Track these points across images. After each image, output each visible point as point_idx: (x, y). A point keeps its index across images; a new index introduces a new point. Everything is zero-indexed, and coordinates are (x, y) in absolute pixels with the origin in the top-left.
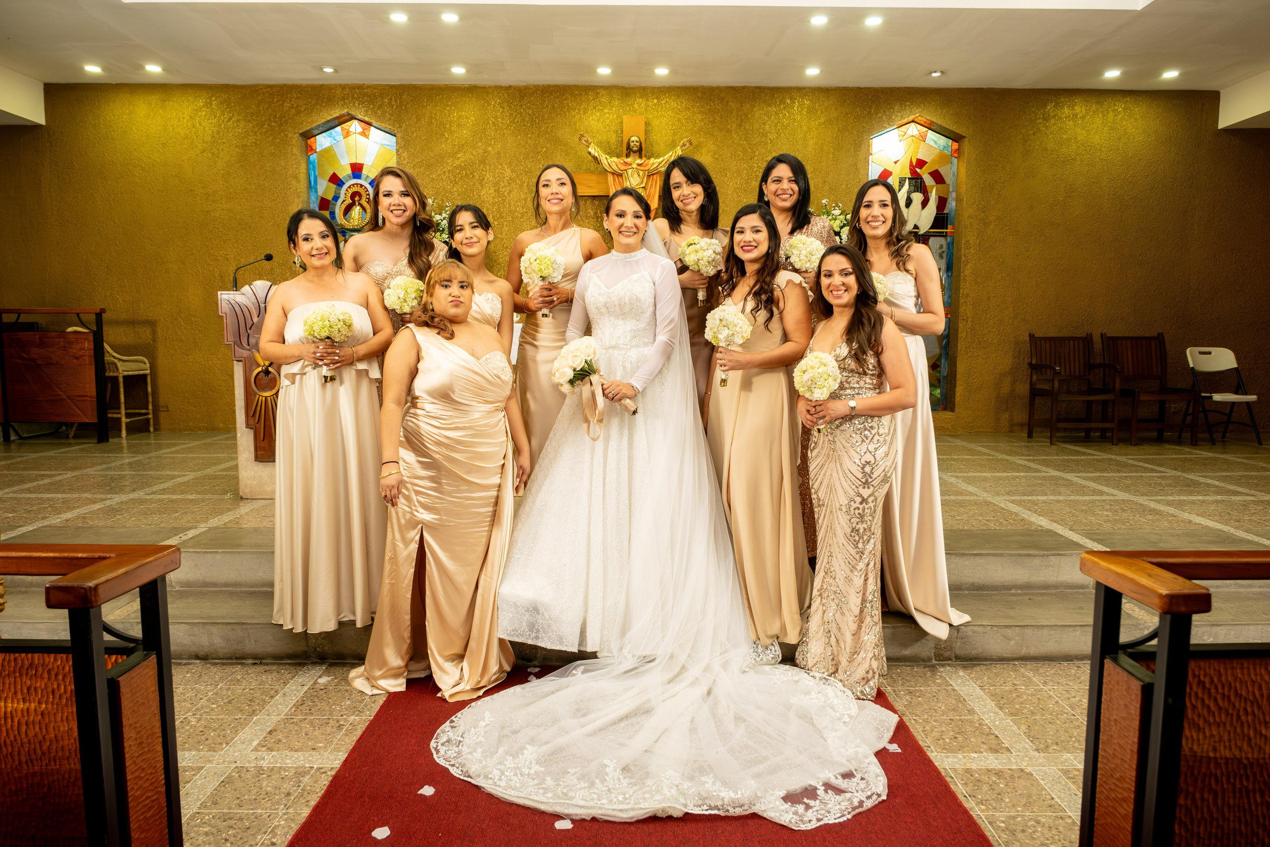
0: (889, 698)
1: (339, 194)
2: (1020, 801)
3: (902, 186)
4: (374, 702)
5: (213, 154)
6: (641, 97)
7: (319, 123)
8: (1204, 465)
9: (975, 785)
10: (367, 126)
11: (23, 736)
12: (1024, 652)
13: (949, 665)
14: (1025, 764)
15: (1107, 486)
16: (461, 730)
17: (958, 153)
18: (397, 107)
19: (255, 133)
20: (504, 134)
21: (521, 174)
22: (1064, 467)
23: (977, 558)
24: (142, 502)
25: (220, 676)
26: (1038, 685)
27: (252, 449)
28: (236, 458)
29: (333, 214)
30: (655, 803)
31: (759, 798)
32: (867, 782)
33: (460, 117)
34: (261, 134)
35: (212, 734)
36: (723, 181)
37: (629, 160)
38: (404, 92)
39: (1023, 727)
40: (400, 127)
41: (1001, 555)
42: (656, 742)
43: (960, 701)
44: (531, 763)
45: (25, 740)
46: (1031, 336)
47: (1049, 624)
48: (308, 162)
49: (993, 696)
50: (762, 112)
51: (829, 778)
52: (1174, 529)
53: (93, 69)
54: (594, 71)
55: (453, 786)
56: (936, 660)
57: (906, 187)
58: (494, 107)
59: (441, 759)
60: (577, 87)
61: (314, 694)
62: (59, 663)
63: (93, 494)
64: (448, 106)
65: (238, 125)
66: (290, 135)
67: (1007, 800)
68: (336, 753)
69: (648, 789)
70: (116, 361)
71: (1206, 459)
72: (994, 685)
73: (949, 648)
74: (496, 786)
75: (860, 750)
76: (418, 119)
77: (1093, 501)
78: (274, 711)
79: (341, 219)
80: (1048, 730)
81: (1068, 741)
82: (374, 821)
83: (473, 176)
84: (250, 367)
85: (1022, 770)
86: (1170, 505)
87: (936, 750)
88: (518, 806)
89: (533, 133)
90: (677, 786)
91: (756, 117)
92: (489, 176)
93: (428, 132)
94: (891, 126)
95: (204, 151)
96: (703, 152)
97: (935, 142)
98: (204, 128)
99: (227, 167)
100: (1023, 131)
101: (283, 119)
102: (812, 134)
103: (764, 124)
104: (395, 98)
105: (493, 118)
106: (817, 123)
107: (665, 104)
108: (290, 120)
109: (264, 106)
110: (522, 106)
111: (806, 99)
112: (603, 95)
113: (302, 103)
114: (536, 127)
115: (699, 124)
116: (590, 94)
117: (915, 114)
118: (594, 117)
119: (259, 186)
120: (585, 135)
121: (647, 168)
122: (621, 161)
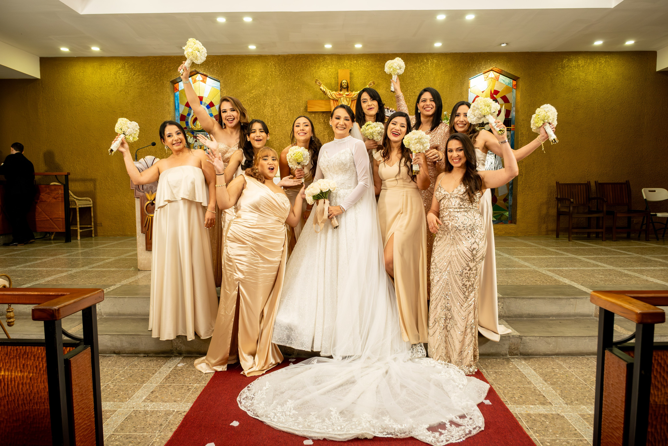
0: (484, 376)
1: (191, 112)
2: (558, 431)
4: (207, 377)
6: (348, 60)
8: (653, 251)
9: (532, 422)
10: (205, 77)
11: (20, 390)
12: (557, 351)
13: (517, 358)
14: (560, 411)
15: (600, 262)
16: (253, 391)
17: (516, 86)
18: (221, 66)
19: (147, 81)
20: (276, 80)
21: (285, 101)
22: (577, 252)
23: (531, 300)
24: (87, 272)
25: (126, 362)
26: (566, 369)
27: (145, 244)
28: (136, 250)
29: (187, 123)
30: (358, 431)
31: (414, 428)
32: (473, 420)
33: (253, 71)
34: (150, 82)
35: (122, 393)
37: (341, 93)
38: (224, 59)
39: (559, 391)
40: (222, 77)
41: (544, 298)
42: (358, 398)
43: (523, 377)
44: (291, 409)
45: (21, 393)
46: (557, 183)
47: (571, 335)
48: (175, 96)
49: (541, 374)
50: (411, 66)
51: (453, 418)
52: (639, 284)
53: (65, 50)
54: (323, 47)
55: (249, 421)
56: (509, 355)
58: (271, 65)
59: (243, 407)
60: (314, 55)
61: (176, 372)
62: (40, 351)
63: (63, 268)
64: (247, 66)
65: (138, 78)
66: (165, 82)
67: (551, 431)
68: (187, 403)
69: (354, 423)
70: (75, 200)
71: (654, 248)
72: (542, 369)
73: (516, 348)
74: (272, 421)
75: (469, 403)
76: (232, 73)
77: (593, 270)
78: (154, 381)
79: (191, 125)
80: (572, 393)
81: (583, 399)
82: (206, 439)
83: (260, 102)
84: (144, 201)
85: (558, 415)
86: (635, 272)
87: (511, 404)
88: (283, 432)
89: (291, 80)
90: (369, 422)
92: (268, 102)
93: (236, 80)
94: (480, 72)
95: (121, 91)
96: (381, 88)
97: (504, 81)
98: (121, 79)
99: (133, 99)
100: (551, 74)
101: (162, 74)
102: (438, 78)
103: (412, 73)
104: (220, 62)
105: (270, 71)
106: (441, 72)
107: (360, 63)
108: (165, 75)
109: (152, 67)
110: (285, 65)
111: (435, 59)
112: (327, 59)
113: (171, 65)
114: (293, 76)
115: (378, 73)
116: (321, 58)
117: (493, 66)
118: (323, 71)
119: (149, 108)
120: (318, 80)
121: (351, 97)
122: (338, 93)
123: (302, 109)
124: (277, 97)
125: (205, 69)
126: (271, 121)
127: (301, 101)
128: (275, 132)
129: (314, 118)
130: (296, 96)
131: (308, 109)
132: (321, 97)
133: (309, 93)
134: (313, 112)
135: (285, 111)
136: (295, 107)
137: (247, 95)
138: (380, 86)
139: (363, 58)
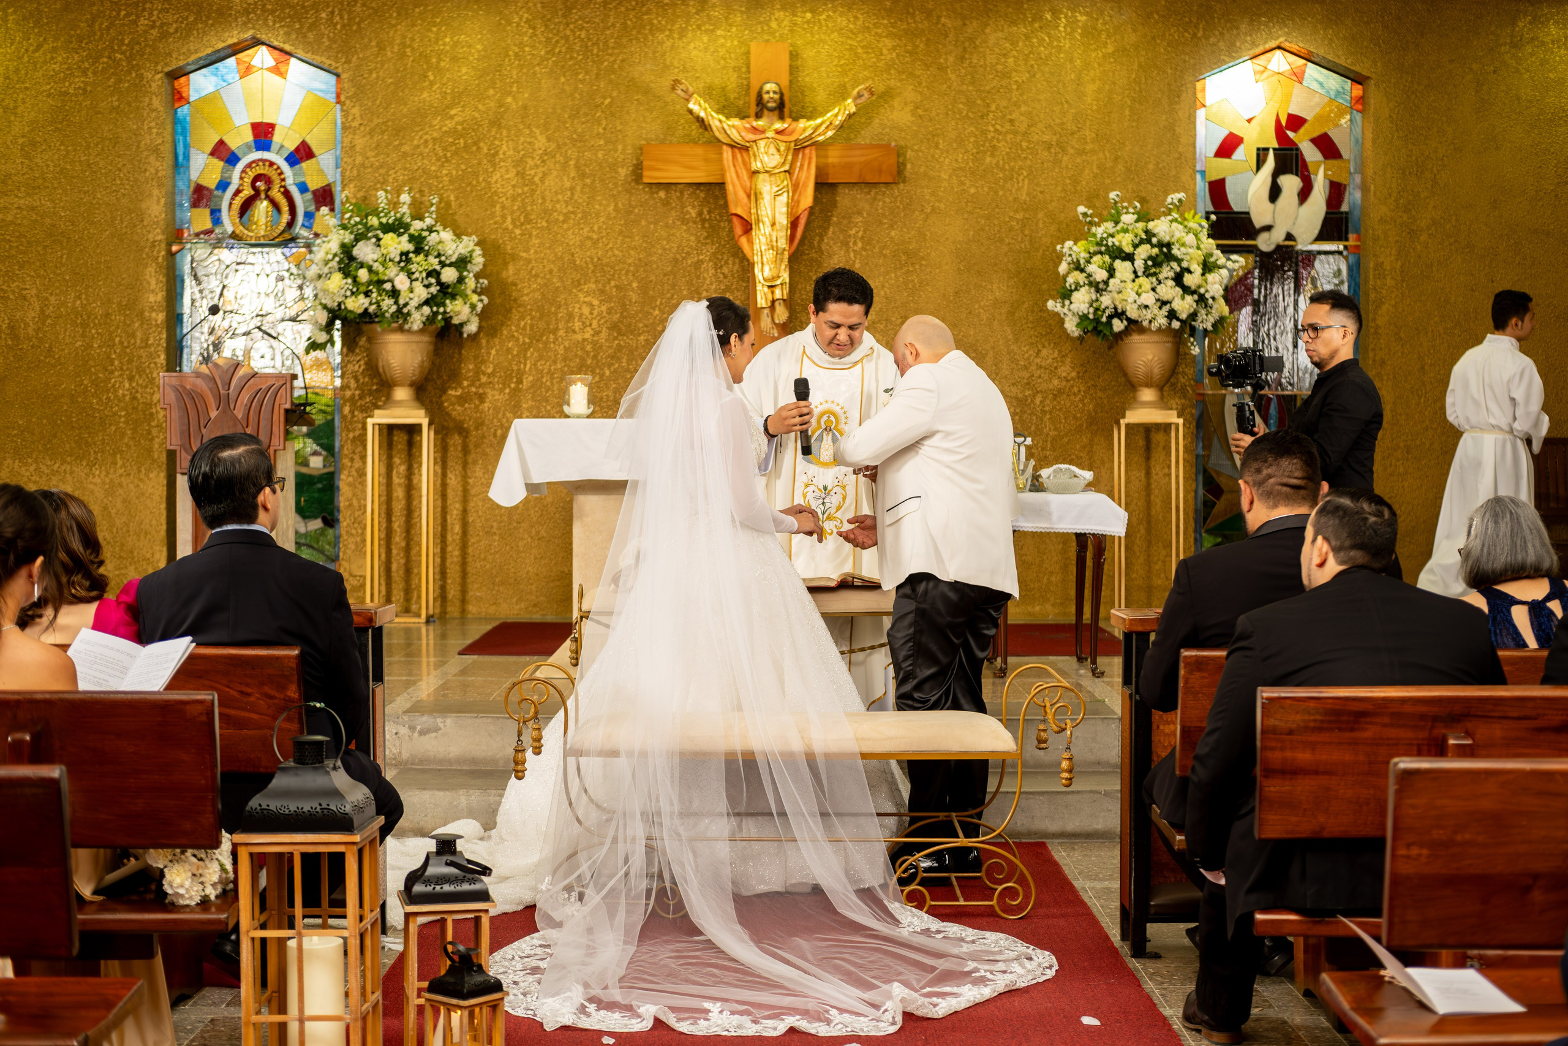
1: (230, 178)
3: (1264, 161)
6: (783, 8)
7: (200, 55)
10: (286, 57)
17: (1360, 103)
18: (343, 26)
19: (84, 72)
20: (535, 73)
21: (565, 144)
29: (215, 213)
33: (456, 44)
34: (94, 73)
36: (933, 156)
37: (760, 123)
40: (348, 62)
48: (175, 121)
50: (1000, 34)
57: (1270, 163)
58: (518, 25)
64: (435, 24)
65: (52, 58)
66: (147, 76)
76: (381, 48)
79: (234, 224)
83: (479, 148)
89: (587, 73)
91: (991, 43)
92: (506, 149)
93: (398, 71)
94: (1234, 58)
96: (896, 105)
97: (1321, 84)
99: (32, 130)
100: (1475, 66)
101: (137, 47)
102: (1092, 73)
103: (1004, 55)
104: (340, 11)
105: (515, 45)
106: (1100, 54)
107: (825, 20)
108: (148, 50)
109: (101, 24)
110: (567, 24)
111: (1080, 12)
112: (714, 6)
113: (170, 18)
114: (594, 62)
115: (888, 56)
116: (692, 3)
117: (1278, 38)
118: (698, 43)
119: (89, 165)
120: (681, 77)
121: (793, 138)
122: (748, 126)
123: (623, 172)
124: (537, 132)
125: (287, 34)
126: (513, 212)
127: (620, 147)
128: (527, 250)
129: (664, 205)
130: (604, 129)
131: (645, 173)
132: (689, 136)
133: (649, 120)
134: (660, 185)
135: (565, 179)
136: (600, 164)
137: (435, 123)
138: (892, 98)
139: (836, 3)
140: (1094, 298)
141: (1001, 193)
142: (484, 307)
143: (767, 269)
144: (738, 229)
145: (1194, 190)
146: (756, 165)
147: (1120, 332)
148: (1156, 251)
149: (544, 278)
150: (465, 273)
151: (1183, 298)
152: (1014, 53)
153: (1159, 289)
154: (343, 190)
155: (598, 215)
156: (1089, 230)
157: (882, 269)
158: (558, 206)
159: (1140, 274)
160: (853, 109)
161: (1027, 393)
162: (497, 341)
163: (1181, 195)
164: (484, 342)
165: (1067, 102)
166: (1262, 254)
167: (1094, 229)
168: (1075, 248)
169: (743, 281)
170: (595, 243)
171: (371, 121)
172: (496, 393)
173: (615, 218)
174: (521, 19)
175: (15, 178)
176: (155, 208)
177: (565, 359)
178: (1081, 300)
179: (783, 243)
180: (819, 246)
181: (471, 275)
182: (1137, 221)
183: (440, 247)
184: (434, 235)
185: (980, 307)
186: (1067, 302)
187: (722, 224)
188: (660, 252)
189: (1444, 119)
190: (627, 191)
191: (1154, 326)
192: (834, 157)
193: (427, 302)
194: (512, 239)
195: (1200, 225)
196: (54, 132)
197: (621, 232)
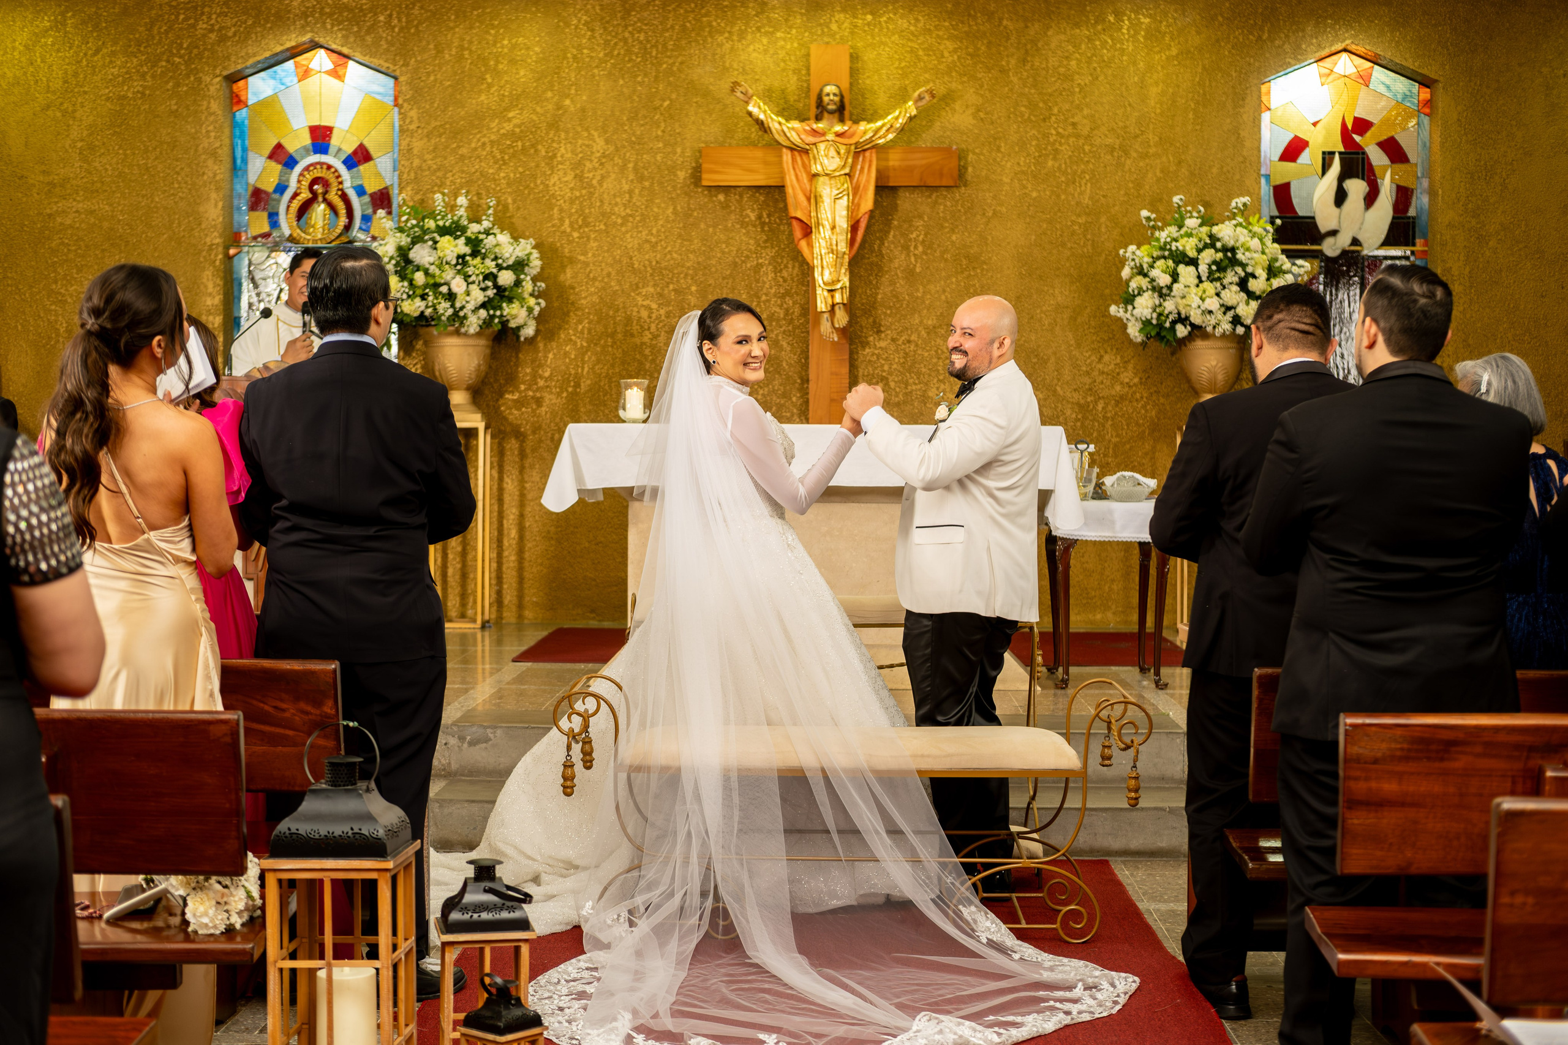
1: (288, 180)
3: (1330, 165)
5: (65, 113)
6: (844, 10)
7: (259, 58)
10: (343, 60)
17: (1428, 107)
18: (401, 29)
19: (143, 76)
20: (593, 76)
21: (624, 147)
29: (273, 216)
33: (514, 47)
34: (153, 77)
36: (995, 160)
37: (820, 126)
38: (414, 4)
40: (406, 64)
48: (234, 124)
50: (1062, 37)
57: (1336, 167)
58: (577, 27)
64: (493, 27)
65: (111, 62)
66: (206, 79)
76: (439, 51)
79: (291, 227)
83: (536, 151)
89: (646, 75)
91: (1053, 46)
92: (564, 151)
93: (455, 73)
94: (1299, 61)
95: (48, 107)
96: (957, 108)
97: (1388, 87)
98: (50, 66)
99: (90, 135)
100: (1545, 70)
101: (195, 51)
102: (1155, 76)
103: (1067, 58)
104: (398, 13)
105: (573, 47)
106: (1164, 57)
107: (886, 22)
108: (206, 53)
109: (160, 28)
110: (626, 26)
111: (1143, 15)
112: (774, 8)
113: (229, 22)
114: (653, 64)
115: (949, 58)
116: (751, 5)
117: (1344, 40)
118: (757, 46)
119: (147, 169)
120: (740, 79)
121: (853, 141)
122: (808, 128)
123: (682, 175)
124: (596, 134)
125: (345, 37)
126: (571, 215)
127: (679, 150)
128: (585, 254)
129: (723, 208)
130: (663, 131)
131: (705, 176)
132: (748, 138)
133: (708, 123)
134: (719, 188)
135: (624, 181)
136: (659, 167)
137: (493, 125)
138: (954, 101)
139: (897, 5)
140: (1157, 303)
141: (1063, 197)
142: (541, 311)
143: (827, 273)
144: (798, 233)
145: (1259, 194)
146: (816, 168)
147: (1184, 338)
148: (1220, 255)
149: (602, 281)
150: (522, 277)
151: (1247, 304)
152: (1077, 55)
153: (1223, 294)
154: (400, 192)
155: (656, 219)
156: (1152, 234)
157: (943, 274)
158: (616, 209)
159: (1204, 278)
160: (914, 112)
161: (1089, 399)
162: (554, 344)
163: (1246, 199)
164: (541, 345)
165: (1130, 105)
166: (1328, 260)
167: (1157, 234)
168: (1138, 253)
169: (803, 285)
170: (654, 246)
171: (428, 124)
172: (553, 397)
173: (673, 221)
174: (579, 21)
175: (74, 182)
176: (213, 212)
177: (623, 363)
178: (1144, 305)
179: (843, 247)
180: (880, 251)
181: (528, 278)
182: (1201, 225)
183: (497, 250)
184: (491, 237)
185: (1042, 312)
186: (1130, 307)
187: (782, 227)
188: (719, 255)
189: (1514, 123)
190: (686, 194)
191: (1218, 332)
192: (895, 159)
193: (483, 305)
194: (570, 242)
195: (1265, 230)
196: (113, 135)
197: (680, 236)
